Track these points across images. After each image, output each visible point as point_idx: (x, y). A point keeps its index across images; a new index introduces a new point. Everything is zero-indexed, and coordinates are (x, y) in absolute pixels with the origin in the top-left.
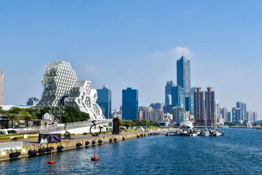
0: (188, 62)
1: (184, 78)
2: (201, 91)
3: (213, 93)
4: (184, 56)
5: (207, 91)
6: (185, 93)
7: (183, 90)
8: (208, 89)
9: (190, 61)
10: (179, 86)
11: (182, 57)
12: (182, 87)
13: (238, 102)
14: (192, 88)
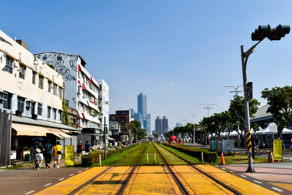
0: (145, 96)
1: (143, 108)
2: (160, 119)
3: (167, 120)
4: (142, 92)
5: (163, 118)
6: (143, 118)
7: (142, 115)
8: (164, 117)
9: (146, 96)
10: (139, 113)
11: (141, 93)
12: (142, 114)
13: (177, 123)
14: (148, 114)
